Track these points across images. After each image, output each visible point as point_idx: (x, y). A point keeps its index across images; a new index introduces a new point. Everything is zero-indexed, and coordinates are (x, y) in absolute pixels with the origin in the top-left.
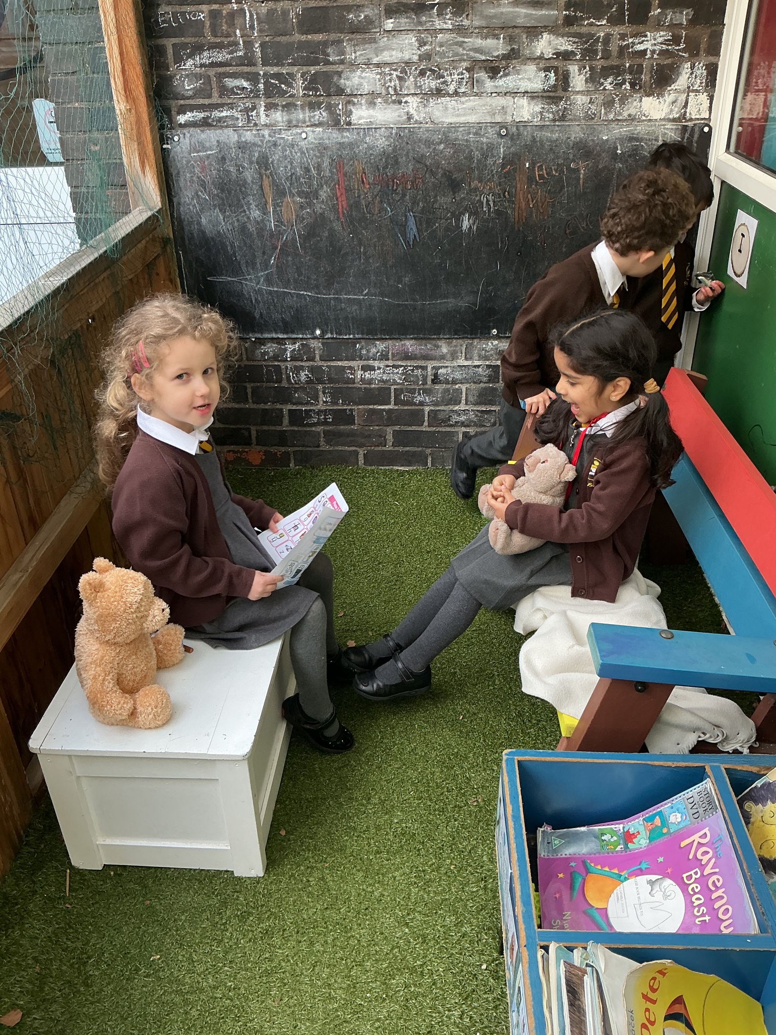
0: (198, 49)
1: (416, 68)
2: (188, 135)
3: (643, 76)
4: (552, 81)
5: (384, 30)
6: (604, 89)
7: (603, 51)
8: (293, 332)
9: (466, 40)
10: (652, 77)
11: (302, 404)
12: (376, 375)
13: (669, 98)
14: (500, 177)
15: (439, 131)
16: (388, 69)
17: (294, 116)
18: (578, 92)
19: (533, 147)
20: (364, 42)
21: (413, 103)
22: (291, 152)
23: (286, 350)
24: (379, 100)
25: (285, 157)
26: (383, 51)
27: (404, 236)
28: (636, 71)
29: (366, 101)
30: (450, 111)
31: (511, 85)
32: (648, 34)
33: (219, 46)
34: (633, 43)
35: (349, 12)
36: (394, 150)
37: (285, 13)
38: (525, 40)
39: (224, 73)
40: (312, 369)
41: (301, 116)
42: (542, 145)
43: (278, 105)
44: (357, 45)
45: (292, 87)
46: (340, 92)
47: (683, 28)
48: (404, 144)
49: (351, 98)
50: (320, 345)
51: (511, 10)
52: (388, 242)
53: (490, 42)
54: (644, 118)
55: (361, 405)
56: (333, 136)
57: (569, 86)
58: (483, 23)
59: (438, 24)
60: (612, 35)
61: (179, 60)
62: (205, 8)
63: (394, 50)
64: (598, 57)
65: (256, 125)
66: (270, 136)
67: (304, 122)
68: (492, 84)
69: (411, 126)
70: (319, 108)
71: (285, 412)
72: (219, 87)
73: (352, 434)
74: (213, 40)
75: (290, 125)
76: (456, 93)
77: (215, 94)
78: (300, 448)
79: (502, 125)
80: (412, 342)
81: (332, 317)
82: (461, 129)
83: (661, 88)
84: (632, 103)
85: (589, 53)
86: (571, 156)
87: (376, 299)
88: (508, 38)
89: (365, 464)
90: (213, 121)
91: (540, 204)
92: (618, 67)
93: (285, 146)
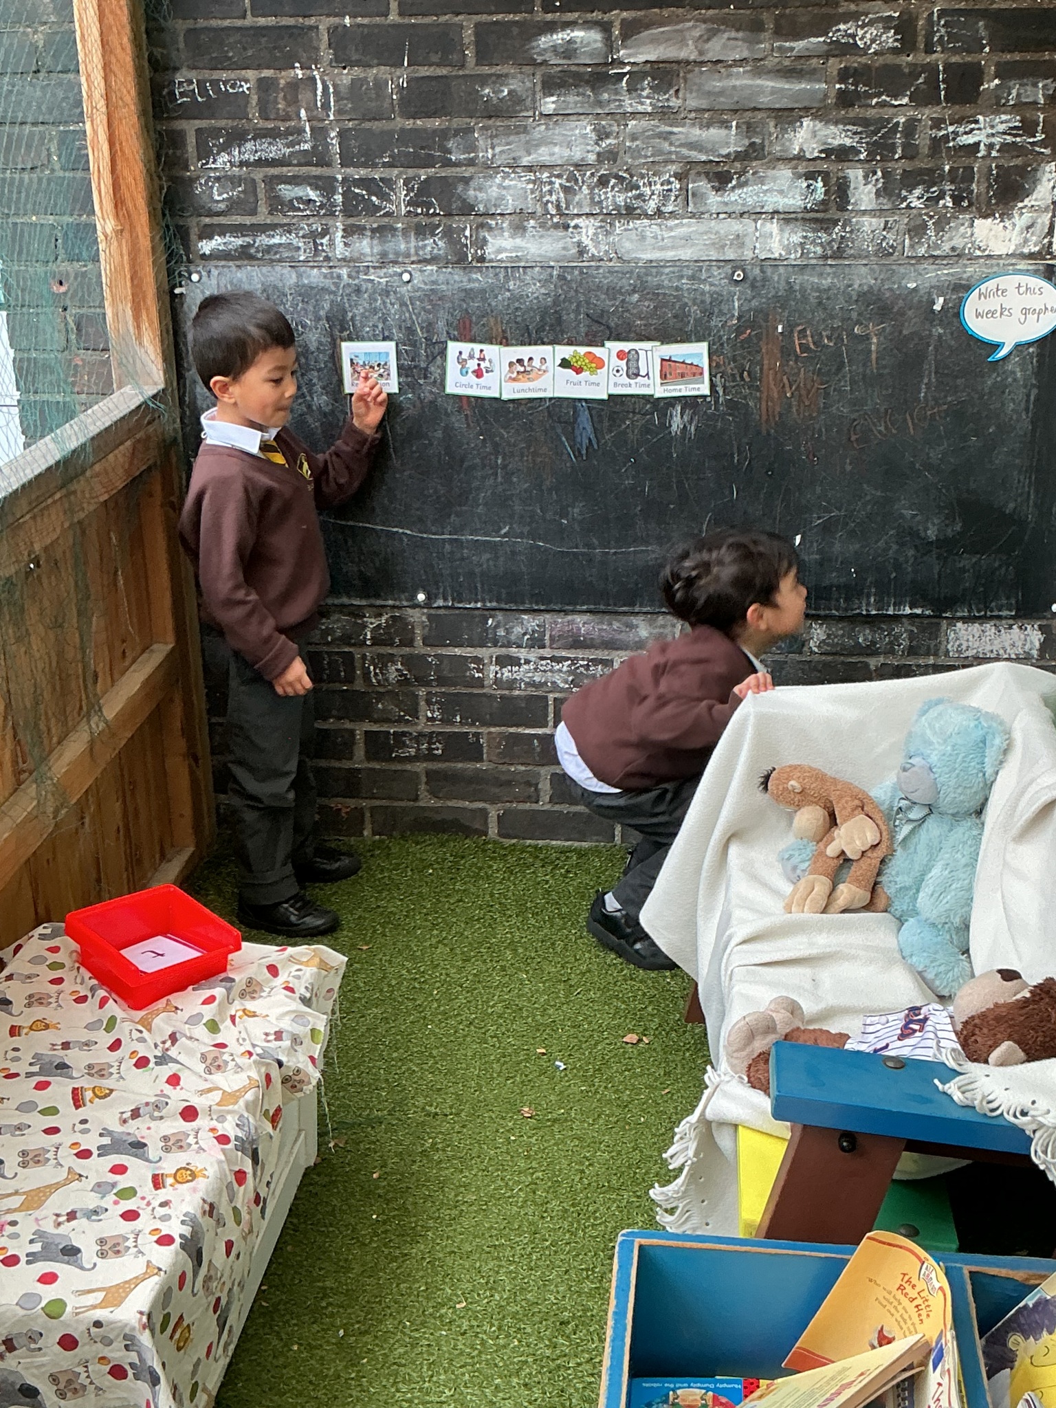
0: (237, 138)
1: (592, 174)
2: (215, 272)
3: (974, 186)
4: (820, 193)
5: (541, 114)
6: (908, 207)
7: (904, 146)
8: (377, 596)
9: (675, 130)
10: (990, 186)
11: (387, 721)
12: (522, 673)
13: (1021, 220)
14: (734, 347)
15: (631, 272)
16: (546, 174)
17: (390, 246)
18: (864, 212)
19: (787, 299)
20: (508, 131)
21: (587, 230)
22: (384, 303)
23: (364, 626)
24: (532, 222)
25: (375, 311)
26: (538, 146)
27: (572, 438)
28: (963, 177)
29: (510, 224)
30: (649, 241)
31: (750, 201)
32: (981, 118)
33: (273, 134)
34: (956, 134)
35: (483, 86)
36: (556, 302)
37: (380, 85)
38: (772, 130)
39: (277, 176)
40: (408, 661)
41: (403, 246)
42: (805, 298)
43: (365, 229)
44: (496, 136)
45: (390, 201)
46: (467, 209)
47: (1039, 109)
48: (572, 293)
49: (484, 219)
50: (424, 618)
51: (750, 82)
52: (544, 450)
53: (715, 133)
54: (978, 253)
55: (495, 725)
56: (456, 278)
57: (848, 203)
58: (704, 104)
59: (629, 104)
60: (920, 121)
61: (205, 153)
62: (250, 74)
63: (555, 144)
64: (897, 156)
65: (327, 259)
66: (350, 276)
67: (408, 255)
68: (719, 199)
69: (585, 264)
70: (433, 235)
71: (359, 736)
72: (269, 198)
73: (477, 779)
74: (262, 124)
75: (384, 261)
76: (659, 213)
77: (263, 209)
78: (384, 803)
79: (737, 265)
80: (586, 617)
81: (446, 572)
82: (667, 270)
83: (1006, 204)
84: (957, 228)
85: (880, 150)
86: (854, 315)
87: (523, 543)
88: (744, 127)
89: (500, 834)
90: (258, 251)
91: (803, 392)
92: (931, 171)
93: (374, 292)
